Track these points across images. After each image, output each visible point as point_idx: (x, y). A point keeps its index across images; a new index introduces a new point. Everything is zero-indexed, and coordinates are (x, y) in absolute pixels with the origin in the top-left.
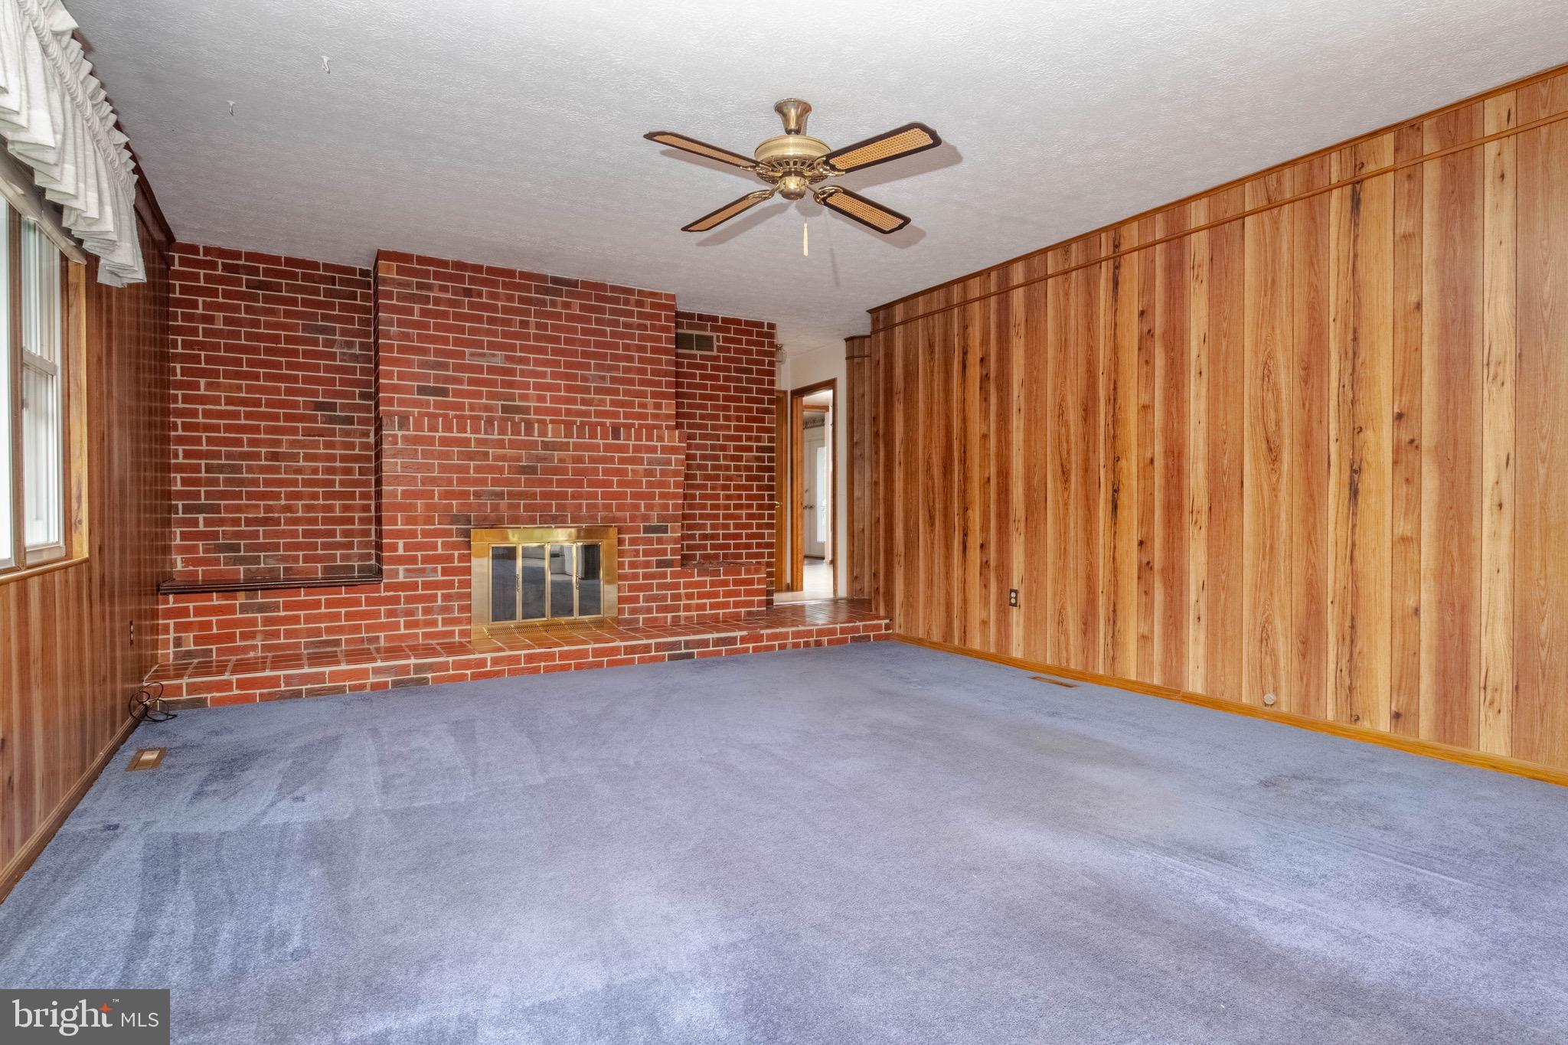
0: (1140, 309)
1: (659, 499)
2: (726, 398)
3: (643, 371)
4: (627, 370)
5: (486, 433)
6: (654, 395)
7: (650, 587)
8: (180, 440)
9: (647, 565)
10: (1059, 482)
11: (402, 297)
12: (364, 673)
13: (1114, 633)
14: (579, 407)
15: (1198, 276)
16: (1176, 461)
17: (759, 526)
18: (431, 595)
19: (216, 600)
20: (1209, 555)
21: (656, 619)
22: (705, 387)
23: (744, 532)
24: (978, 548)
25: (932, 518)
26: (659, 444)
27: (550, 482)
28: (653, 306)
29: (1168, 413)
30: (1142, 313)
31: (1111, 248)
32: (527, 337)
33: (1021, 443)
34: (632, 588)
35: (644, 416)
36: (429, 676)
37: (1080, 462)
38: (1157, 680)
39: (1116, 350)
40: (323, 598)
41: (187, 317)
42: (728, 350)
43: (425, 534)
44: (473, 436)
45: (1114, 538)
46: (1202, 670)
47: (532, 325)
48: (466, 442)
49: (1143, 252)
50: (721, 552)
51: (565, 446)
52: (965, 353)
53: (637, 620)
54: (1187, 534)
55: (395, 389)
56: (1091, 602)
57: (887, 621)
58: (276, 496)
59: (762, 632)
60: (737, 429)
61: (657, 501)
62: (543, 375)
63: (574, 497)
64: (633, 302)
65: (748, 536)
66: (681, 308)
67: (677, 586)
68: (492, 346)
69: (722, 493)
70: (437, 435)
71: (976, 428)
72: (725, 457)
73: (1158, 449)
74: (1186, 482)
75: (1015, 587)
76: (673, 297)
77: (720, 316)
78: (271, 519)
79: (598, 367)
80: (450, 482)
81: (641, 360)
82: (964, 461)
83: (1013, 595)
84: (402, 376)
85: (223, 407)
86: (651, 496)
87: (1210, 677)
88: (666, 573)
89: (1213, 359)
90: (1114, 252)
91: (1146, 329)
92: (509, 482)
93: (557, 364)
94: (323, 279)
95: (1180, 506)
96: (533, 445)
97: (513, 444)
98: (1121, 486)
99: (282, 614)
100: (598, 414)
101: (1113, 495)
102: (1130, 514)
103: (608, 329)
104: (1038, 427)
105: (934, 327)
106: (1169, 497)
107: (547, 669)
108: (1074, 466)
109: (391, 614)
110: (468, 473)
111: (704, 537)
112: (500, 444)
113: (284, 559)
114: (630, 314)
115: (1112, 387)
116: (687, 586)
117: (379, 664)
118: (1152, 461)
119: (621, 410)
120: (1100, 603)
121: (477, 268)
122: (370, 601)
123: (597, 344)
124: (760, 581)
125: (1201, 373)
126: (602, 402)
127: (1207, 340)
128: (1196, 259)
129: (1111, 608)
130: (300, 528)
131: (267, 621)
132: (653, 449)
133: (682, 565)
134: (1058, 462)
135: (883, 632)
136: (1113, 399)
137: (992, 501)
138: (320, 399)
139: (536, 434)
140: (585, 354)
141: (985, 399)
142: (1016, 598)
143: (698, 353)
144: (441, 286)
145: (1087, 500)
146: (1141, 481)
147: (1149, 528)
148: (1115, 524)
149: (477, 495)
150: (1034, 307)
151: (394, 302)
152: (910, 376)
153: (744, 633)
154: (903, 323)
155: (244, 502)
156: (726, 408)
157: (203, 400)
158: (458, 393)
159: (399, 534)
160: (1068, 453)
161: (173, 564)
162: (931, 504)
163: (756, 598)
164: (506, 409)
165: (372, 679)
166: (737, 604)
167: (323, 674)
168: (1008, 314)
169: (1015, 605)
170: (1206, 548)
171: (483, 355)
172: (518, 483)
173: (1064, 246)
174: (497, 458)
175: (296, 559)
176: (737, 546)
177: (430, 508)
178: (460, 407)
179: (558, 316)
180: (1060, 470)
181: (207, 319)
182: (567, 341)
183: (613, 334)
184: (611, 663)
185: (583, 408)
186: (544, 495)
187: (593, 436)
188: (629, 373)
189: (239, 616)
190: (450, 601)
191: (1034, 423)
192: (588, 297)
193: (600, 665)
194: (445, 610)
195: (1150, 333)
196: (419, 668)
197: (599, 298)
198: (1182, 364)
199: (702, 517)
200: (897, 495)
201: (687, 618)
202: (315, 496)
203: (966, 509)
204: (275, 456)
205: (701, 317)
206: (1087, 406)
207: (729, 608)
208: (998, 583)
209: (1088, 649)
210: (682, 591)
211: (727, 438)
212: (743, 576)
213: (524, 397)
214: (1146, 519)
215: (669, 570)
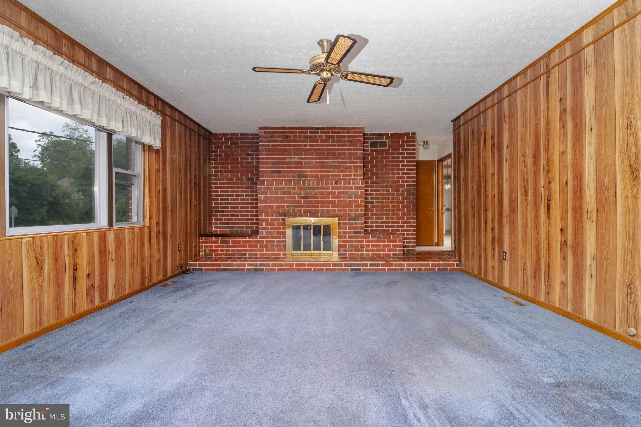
0: (560, 98)
1: (354, 207)
2: (392, 166)
3: (350, 158)
4: (343, 158)
5: (289, 185)
6: (354, 167)
7: (351, 242)
8: (214, 192)
9: (350, 233)
10: (523, 197)
11: (266, 141)
12: (244, 265)
13: (548, 279)
14: (325, 174)
15: (589, 72)
16: (579, 182)
17: (407, 218)
18: (273, 241)
19: (214, 239)
20: (597, 238)
21: (354, 254)
22: (383, 162)
23: (401, 220)
24: (491, 230)
25: (474, 215)
26: (353, 186)
27: (312, 202)
28: (354, 132)
29: (574, 155)
30: (561, 100)
31: (545, 68)
32: (306, 150)
33: (507, 177)
34: (344, 241)
35: (351, 175)
36: (264, 268)
37: (533, 185)
38: (569, 309)
39: (548, 123)
40: (242, 240)
41: (216, 155)
42: (393, 146)
43: (271, 220)
44: (285, 186)
45: (549, 227)
46: (593, 307)
47: (308, 146)
48: (283, 188)
49: (560, 65)
50: (390, 229)
51: (316, 188)
52: (485, 135)
53: (346, 254)
54: (585, 225)
55: (264, 172)
56: (538, 260)
57: (458, 262)
58: (237, 208)
59: (392, 262)
60: (397, 178)
61: (353, 208)
62: (312, 163)
63: (321, 207)
64: (346, 132)
65: (402, 222)
66: (366, 132)
67: (362, 241)
68: (294, 154)
69: (390, 204)
70: (274, 186)
71: (490, 171)
72: (392, 190)
73: (570, 176)
74: (584, 194)
75: (505, 251)
76: (362, 128)
77: (390, 133)
78: (236, 215)
79: (333, 158)
80: (278, 202)
81: (349, 154)
82: (485, 187)
83: (504, 254)
84: (266, 167)
85: (224, 181)
86: (351, 206)
87: (598, 312)
88: (358, 236)
89: (599, 120)
90: (547, 69)
91: (563, 109)
92: (297, 202)
93: (317, 158)
94: (250, 139)
95: (581, 208)
96: (306, 188)
97: (299, 189)
98: (551, 198)
99: (231, 244)
100: (332, 176)
101: (548, 203)
102: (556, 213)
103: (336, 144)
104: (514, 168)
105: (474, 124)
106: (575, 203)
107: (303, 270)
108: (530, 188)
109: (261, 246)
110: (284, 199)
111: (382, 222)
112: (294, 189)
113: (240, 227)
114: (345, 137)
115: (547, 143)
116: (367, 242)
117: (249, 262)
118: (566, 183)
119: (341, 174)
120: (542, 262)
121: (290, 128)
122: (255, 242)
123: (332, 150)
124: (399, 241)
125: (591, 129)
126: (334, 171)
127: (594, 108)
128: (588, 62)
129: (547, 266)
130: (244, 218)
131: (227, 246)
132: (351, 188)
133: (365, 234)
134: (523, 186)
135: (455, 267)
136: (547, 150)
137: (496, 207)
138: (250, 177)
139: (306, 185)
140: (327, 154)
141: (493, 156)
142: (506, 256)
143: (380, 148)
144: (278, 136)
145: (536, 206)
146: (561, 195)
147: (565, 221)
148: (549, 219)
149: (287, 207)
150: (512, 107)
151: (264, 143)
152: (466, 148)
153: (384, 262)
154: (464, 124)
155: (230, 210)
156: (393, 170)
157: (219, 179)
158: (283, 172)
159: (263, 220)
160: (527, 181)
161: (212, 228)
162: (474, 208)
163: (398, 248)
164: (299, 176)
165: (247, 267)
166: (389, 250)
167: (233, 264)
168: (501, 113)
169: (505, 259)
170: (595, 234)
171: (292, 158)
172: (300, 202)
173: (524, 72)
174: (293, 194)
175: (243, 227)
176: (397, 226)
177: (272, 211)
178: (284, 176)
179: (317, 141)
180: (524, 190)
181: (221, 155)
182: (321, 150)
183: (338, 145)
184: (327, 270)
185: (327, 174)
186: (310, 206)
187: (327, 184)
188: (344, 159)
189: (220, 244)
190: (279, 243)
191: (512, 166)
192: (328, 133)
193: (323, 270)
194: (278, 246)
195: (565, 110)
196: (261, 265)
197: (332, 132)
198: (582, 126)
199: (382, 214)
200: (462, 204)
201: (366, 254)
202: (248, 208)
203: (486, 211)
204: (237, 195)
205: (381, 134)
206: (535, 155)
207: (385, 251)
208: (498, 248)
209: (536, 286)
210: (365, 244)
211: (393, 182)
212: (392, 239)
213: (305, 172)
214: (564, 217)
215: (359, 235)
